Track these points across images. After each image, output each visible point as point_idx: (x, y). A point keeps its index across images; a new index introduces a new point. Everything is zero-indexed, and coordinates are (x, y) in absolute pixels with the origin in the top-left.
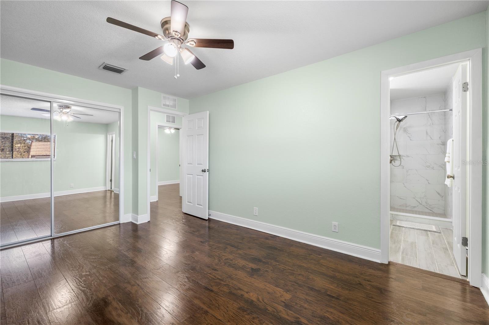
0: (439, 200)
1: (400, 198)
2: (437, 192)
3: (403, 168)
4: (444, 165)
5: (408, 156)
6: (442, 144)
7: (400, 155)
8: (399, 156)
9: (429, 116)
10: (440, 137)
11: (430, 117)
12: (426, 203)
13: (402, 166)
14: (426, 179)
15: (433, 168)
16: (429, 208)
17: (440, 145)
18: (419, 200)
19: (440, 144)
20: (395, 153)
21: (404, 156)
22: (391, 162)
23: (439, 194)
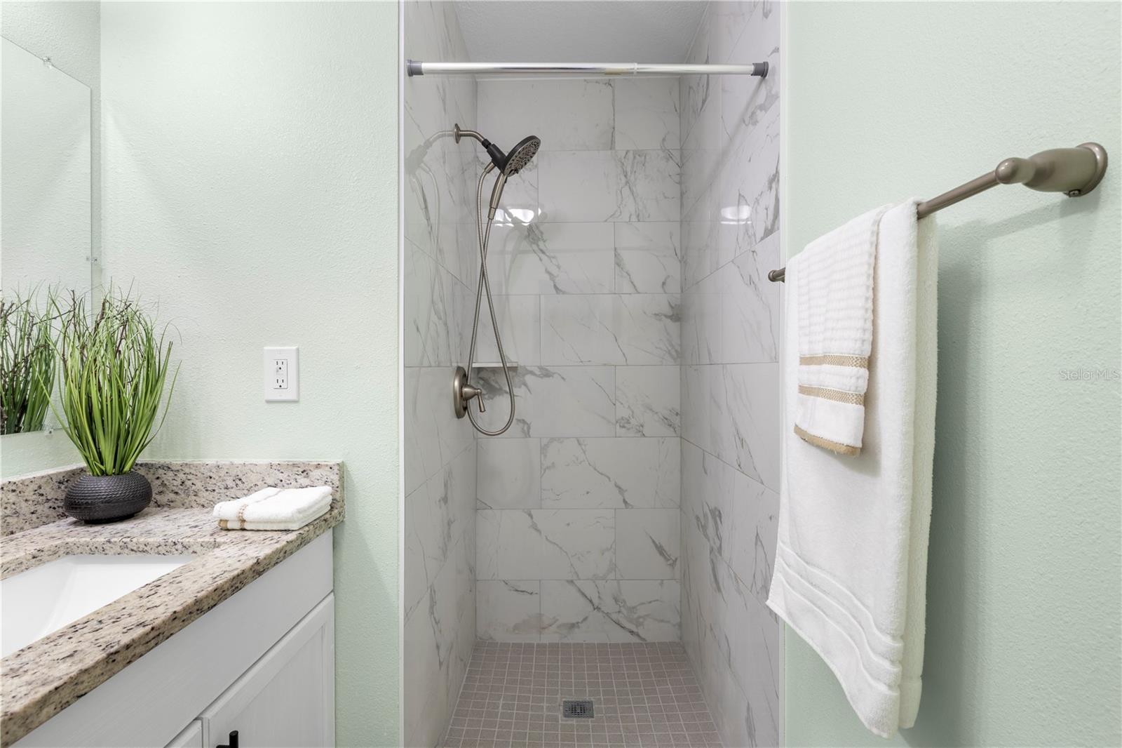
0: (661, 584)
1: (517, 590)
2: (654, 542)
3: (527, 434)
4: (677, 414)
5: (546, 373)
6: (670, 313)
7: (514, 369)
8: (509, 371)
9: (626, 176)
10: (664, 284)
11: (627, 182)
12: (616, 600)
13: (524, 422)
14: (617, 486)
15: (640, 432)
16: (628, 625)
17: (664, 318)
18: (591, 592)
19: (666, 316)
20: (486, 358)
21: (532, 373)
22: (462, 407)
23: (661, 550)
